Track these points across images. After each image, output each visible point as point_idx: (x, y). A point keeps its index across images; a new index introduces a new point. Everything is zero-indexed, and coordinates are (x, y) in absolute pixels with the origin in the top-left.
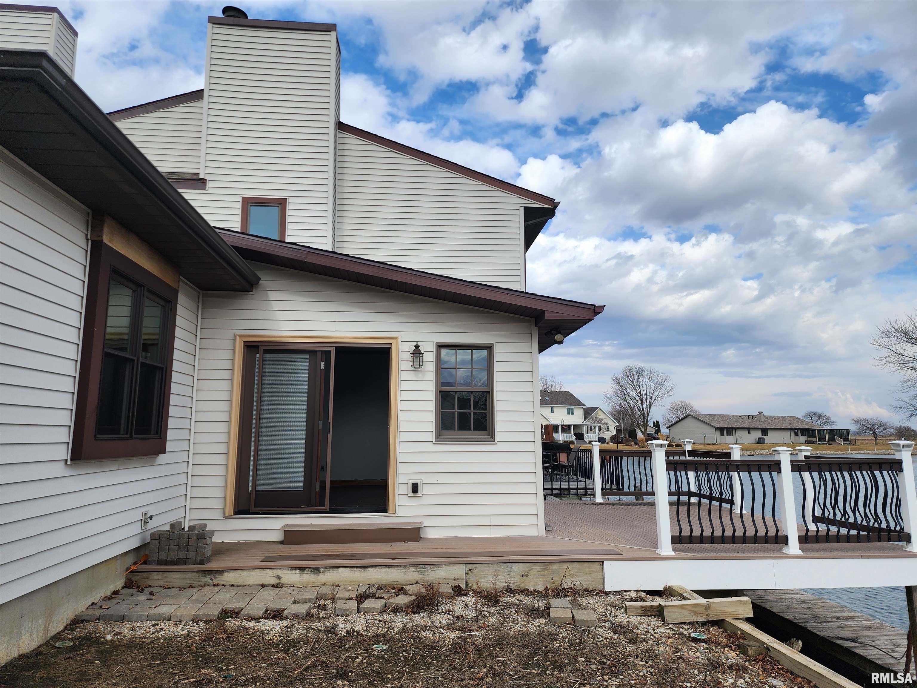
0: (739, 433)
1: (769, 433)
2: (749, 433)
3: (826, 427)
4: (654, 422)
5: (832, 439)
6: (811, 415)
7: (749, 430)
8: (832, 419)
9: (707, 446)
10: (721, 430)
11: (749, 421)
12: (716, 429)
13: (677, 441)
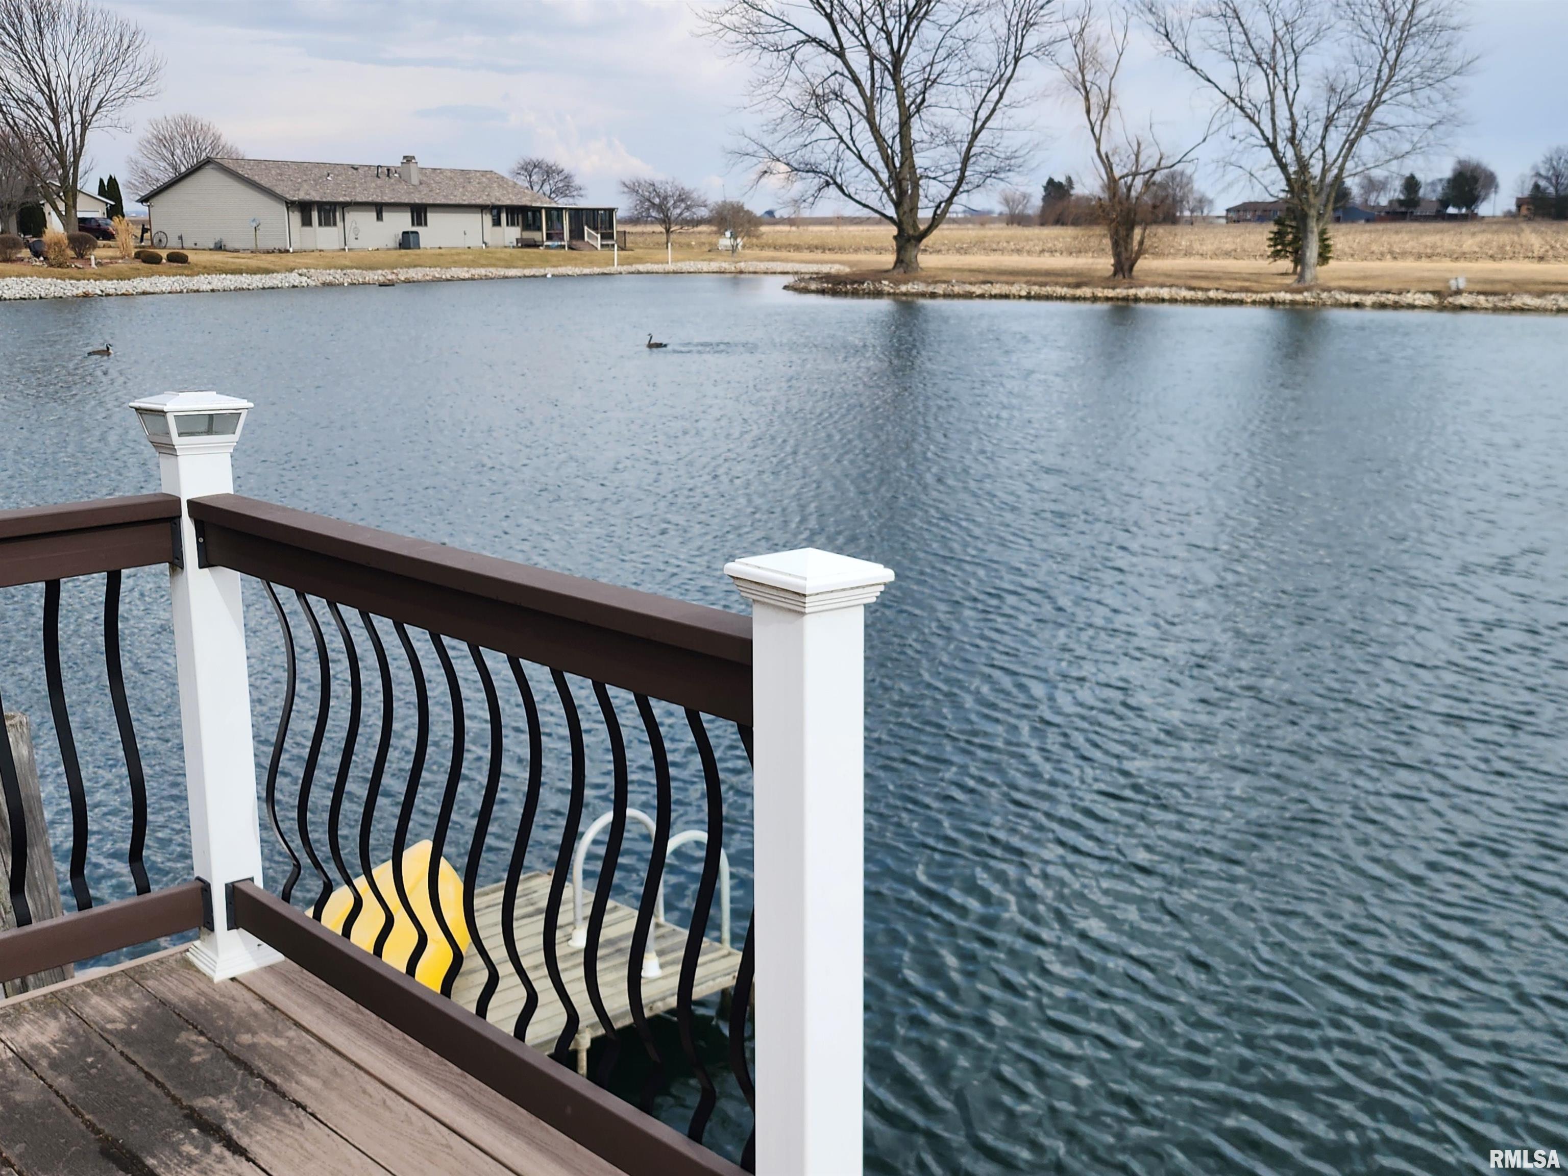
0: (352, 217)
1: (431, 217)
2: (379, 218)
3: (562, 202)
4: (101, 181)
5: (576, 234)
6: (529, 168)
7: (379, 208)
8: (577, 181)
9: (264, 256)
10: (304, 208)
11: (379, 182)
12: (291, 205)
13: (173, 242)
